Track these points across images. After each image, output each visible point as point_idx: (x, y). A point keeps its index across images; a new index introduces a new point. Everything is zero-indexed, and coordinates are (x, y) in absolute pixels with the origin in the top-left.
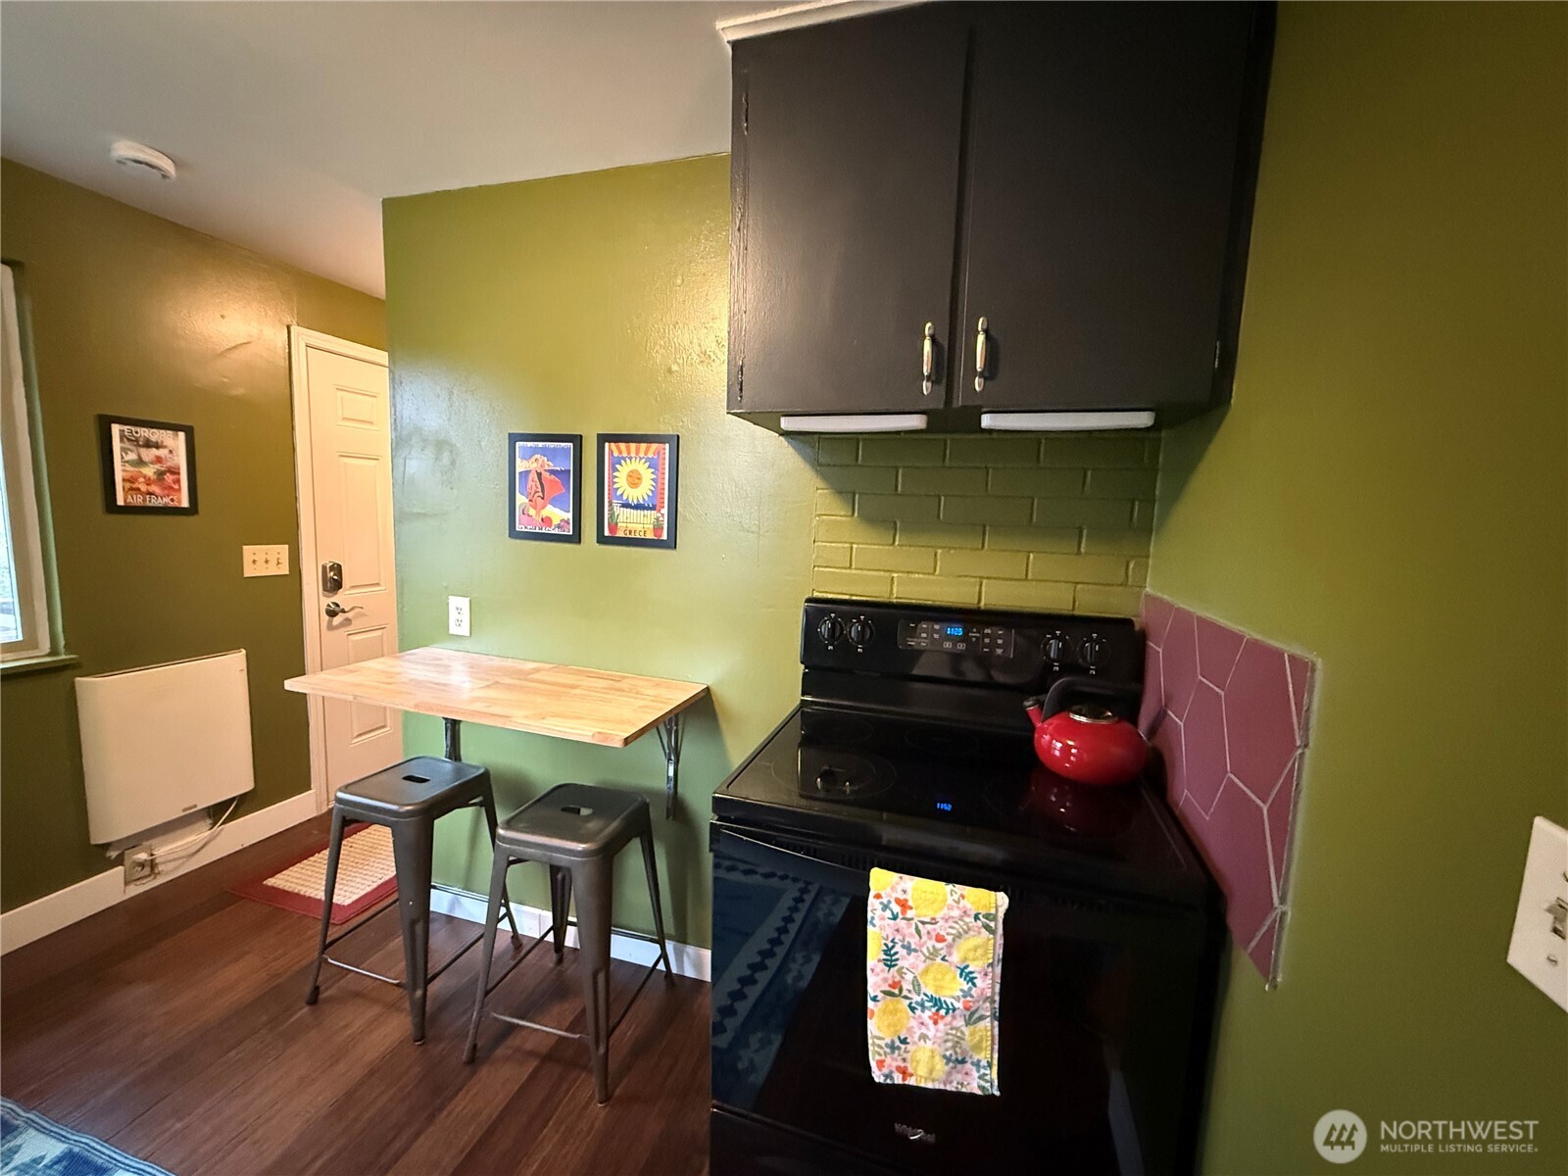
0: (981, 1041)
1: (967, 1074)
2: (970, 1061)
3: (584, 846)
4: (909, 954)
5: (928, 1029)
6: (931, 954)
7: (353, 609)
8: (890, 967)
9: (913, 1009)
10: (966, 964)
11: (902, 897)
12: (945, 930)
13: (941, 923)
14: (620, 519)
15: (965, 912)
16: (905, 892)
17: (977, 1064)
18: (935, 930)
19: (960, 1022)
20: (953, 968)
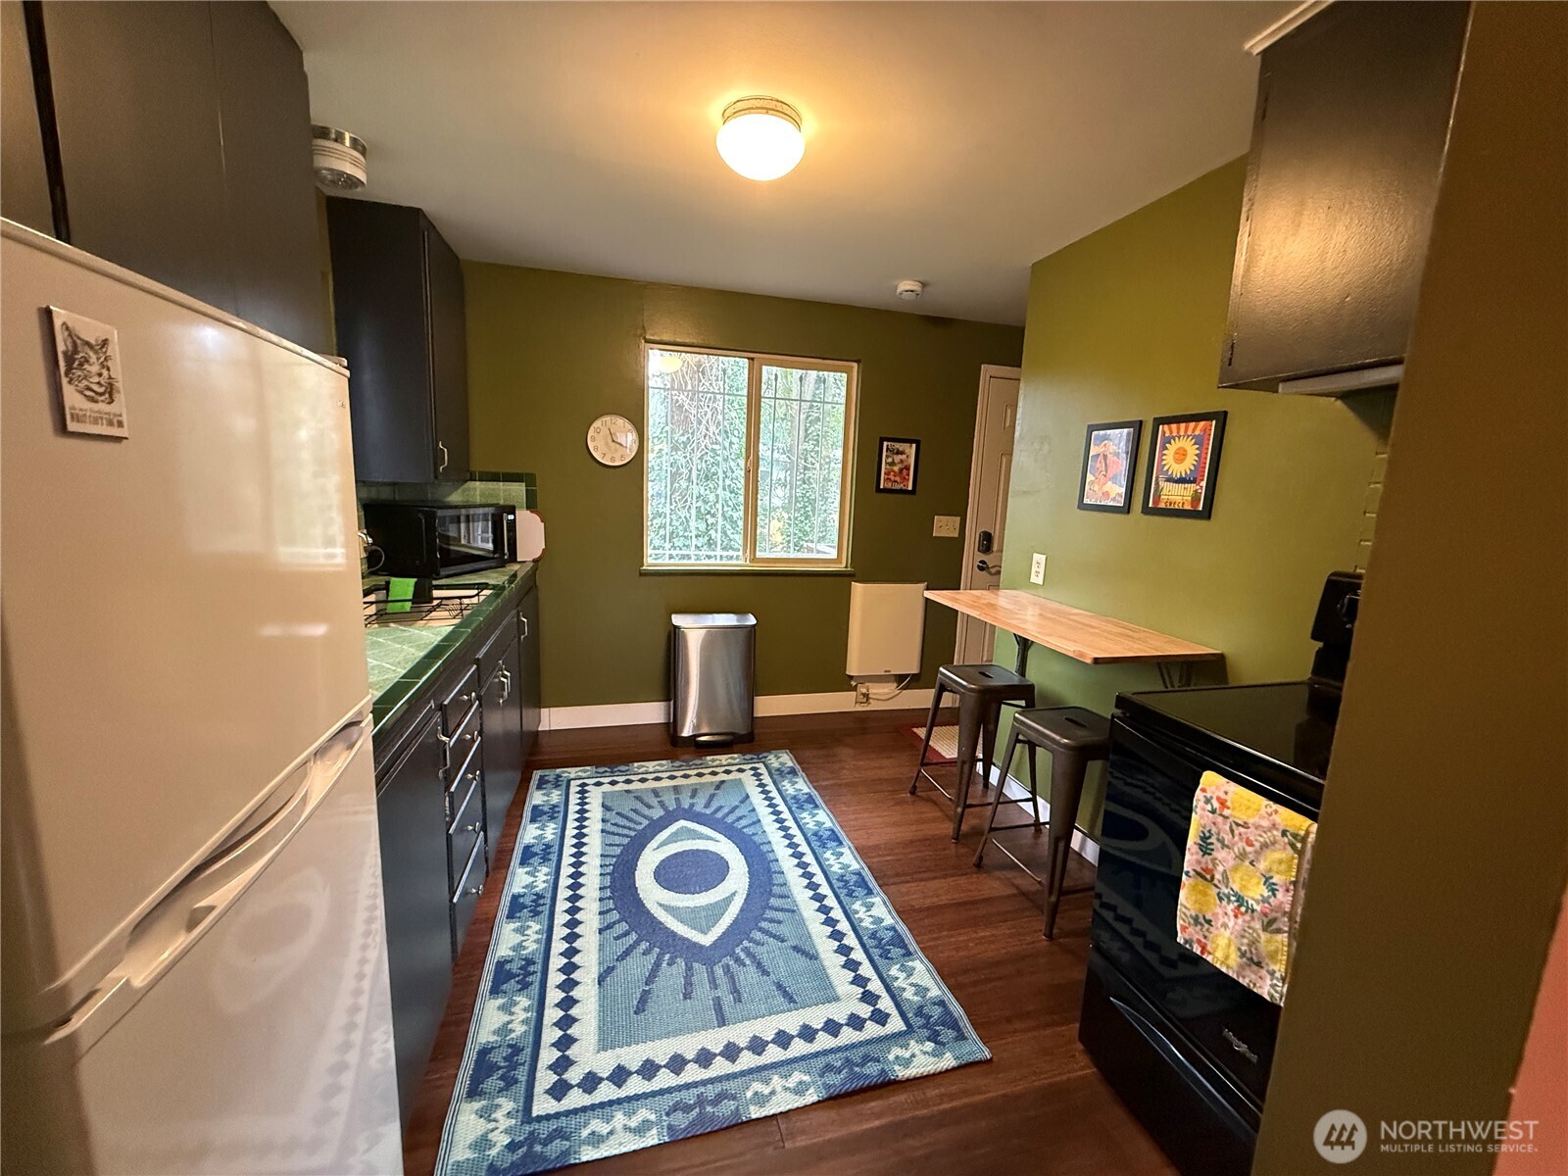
0: (1276, 952)
1: (1261, 978)
2: (1266, 968)
3: (1066, 741)
4: (1223, 849)
5: (1229, 920)
6: (1241, 854)
7: (994, 567)
8: (1205, 853)
9: (1221, 899)
10: (1271, 874)
11: (1223, 796)
12: (1255, 835)
13: (1252, 829)
14: (1164, 492)
15: (1274, 825)
16: (1226, 793)
17: (1272, 974)
18: (1246, 833)
19: (1257, 925)
20: (1258, 874)
